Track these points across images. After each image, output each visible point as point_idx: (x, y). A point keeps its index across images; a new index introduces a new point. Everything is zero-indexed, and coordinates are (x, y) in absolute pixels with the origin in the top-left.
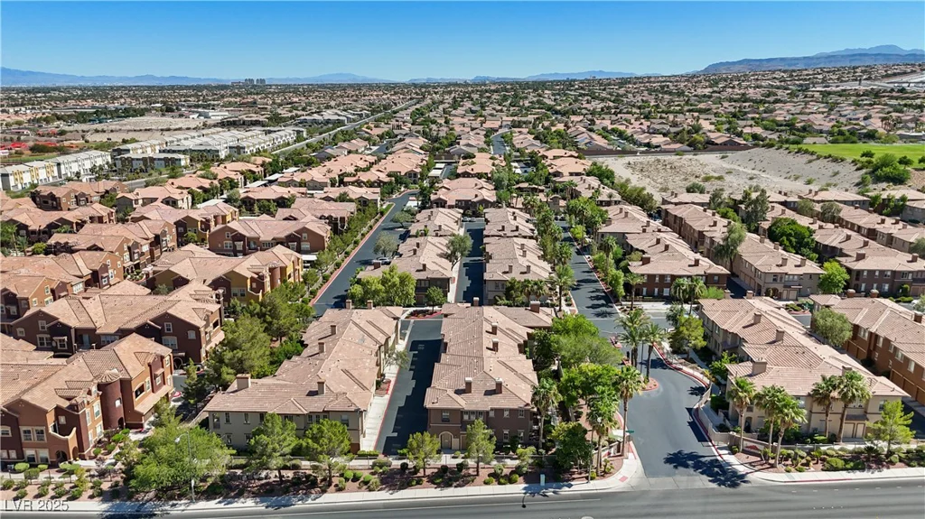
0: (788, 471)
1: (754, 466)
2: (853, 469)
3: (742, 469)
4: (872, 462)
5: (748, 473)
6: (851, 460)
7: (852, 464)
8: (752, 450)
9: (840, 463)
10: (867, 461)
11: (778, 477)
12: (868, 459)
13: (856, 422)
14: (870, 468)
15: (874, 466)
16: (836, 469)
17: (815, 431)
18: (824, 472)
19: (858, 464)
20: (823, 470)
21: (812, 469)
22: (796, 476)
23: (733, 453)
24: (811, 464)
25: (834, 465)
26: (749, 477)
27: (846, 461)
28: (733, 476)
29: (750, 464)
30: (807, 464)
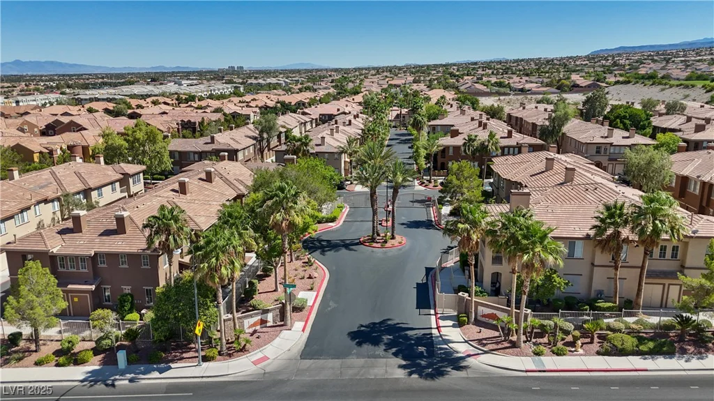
0: (537, 354)
1: (485, 345)
2: (653, 353)
3: (462, 349)
4: (689, 343)
5: (469, 356)
6: (651, 339)
7: (651, 345)
8: (491, 321)
9: (630, 342)
10: (679, 342)
11: (518, 363)
12: (681, 339)
13: (667, 282)
14: (683, 352)
15: (691, 349)
16: (622, 352)
17: (600, 295)
18: (601, 357)
19: (663, 345)
20: (598, 353)
21: (581, 351)
22: (550, 361)
23: (460, 324)
24: (579, 342)
25: (619, 345)
26: (471, 361)
27: (641, 340)
28: (443, 360)
29: (480, 341)
30: (572, 344)
